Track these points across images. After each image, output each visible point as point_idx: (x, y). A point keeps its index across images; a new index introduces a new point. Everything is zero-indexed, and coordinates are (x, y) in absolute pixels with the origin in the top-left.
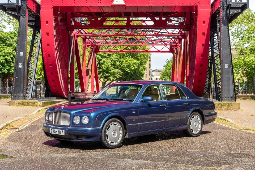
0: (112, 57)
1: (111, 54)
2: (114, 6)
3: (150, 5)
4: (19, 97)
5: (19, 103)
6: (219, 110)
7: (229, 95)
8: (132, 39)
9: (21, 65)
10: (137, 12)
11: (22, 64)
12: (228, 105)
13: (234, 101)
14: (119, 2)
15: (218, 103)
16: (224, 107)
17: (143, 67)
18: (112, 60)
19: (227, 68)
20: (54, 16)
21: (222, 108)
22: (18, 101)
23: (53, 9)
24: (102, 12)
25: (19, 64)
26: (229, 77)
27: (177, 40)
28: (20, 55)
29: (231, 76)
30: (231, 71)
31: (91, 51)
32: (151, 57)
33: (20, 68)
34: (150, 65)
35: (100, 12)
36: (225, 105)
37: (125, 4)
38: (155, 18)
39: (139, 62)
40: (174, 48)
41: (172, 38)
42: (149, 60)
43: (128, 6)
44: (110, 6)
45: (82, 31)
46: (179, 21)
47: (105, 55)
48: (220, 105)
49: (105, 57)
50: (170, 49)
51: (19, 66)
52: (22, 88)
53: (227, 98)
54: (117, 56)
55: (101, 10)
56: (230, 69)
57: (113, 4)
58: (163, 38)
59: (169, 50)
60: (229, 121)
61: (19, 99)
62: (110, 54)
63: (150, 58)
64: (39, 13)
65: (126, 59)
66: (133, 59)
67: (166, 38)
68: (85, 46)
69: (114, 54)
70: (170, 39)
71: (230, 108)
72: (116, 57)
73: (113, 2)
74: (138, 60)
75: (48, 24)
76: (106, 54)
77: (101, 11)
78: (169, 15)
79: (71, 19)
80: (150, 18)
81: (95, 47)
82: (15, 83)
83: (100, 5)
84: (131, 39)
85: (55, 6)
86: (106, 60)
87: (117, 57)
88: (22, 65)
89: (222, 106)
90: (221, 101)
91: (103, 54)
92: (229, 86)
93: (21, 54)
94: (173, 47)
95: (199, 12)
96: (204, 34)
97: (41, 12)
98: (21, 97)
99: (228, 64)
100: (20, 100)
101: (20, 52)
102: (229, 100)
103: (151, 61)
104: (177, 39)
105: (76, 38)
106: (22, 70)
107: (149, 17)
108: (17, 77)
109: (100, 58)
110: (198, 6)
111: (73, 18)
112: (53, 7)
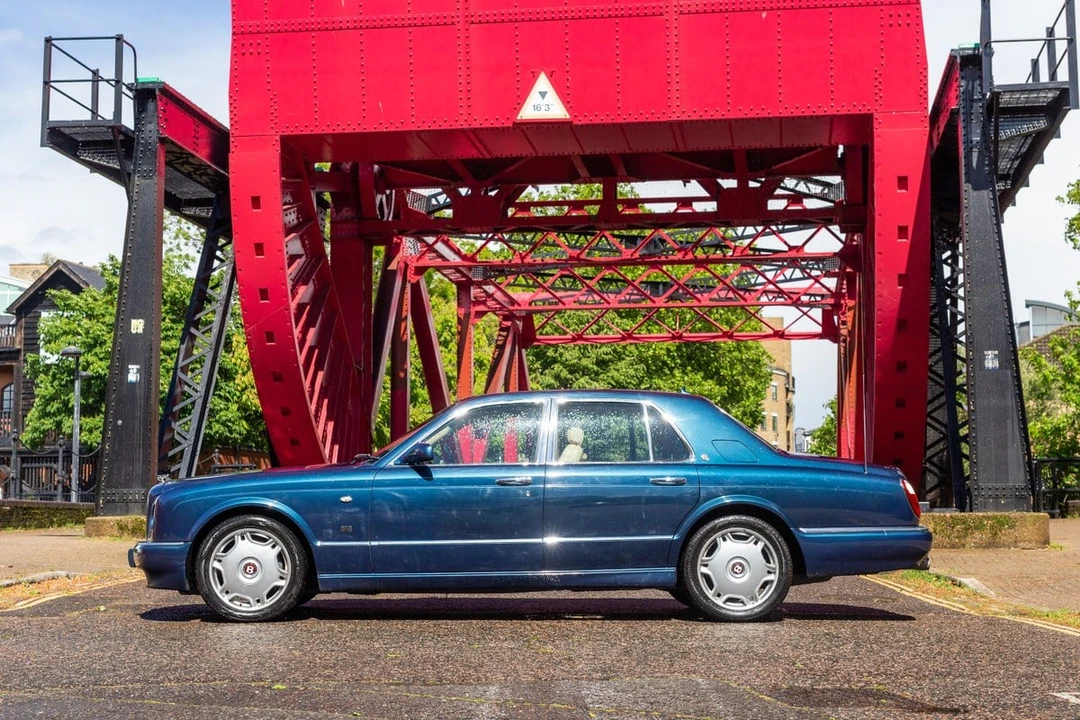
0: (615, 374)
1: (610, 360)
2: (524, 127)
3: (674, 118)
4: (126, 502)
5: (122, 528)
6: (953, 546)
7: (1003, 485)
8: (661, 287)
9: (135, 371)
10: (628, 151)
11: (138, 367)
12: (992, 527)
13: (1028, 511)
14: (543, 108)
15: (948, 515)
16: (978, 535)
17: (742, 409)
18: (616, 382)
19: (994, 369)
20: (283, 174)
21: (970, 541)
22: (118, 518)
23: (279, 148)
24: (488, 157)
25: (130, 367)
26: (1006, 408)
27: (842, 284)
28: (134, 332)
29: (1011, 402)
30: (1010, 379)
31: (500, 338)
32: (793, 379)
33: (133, 384)
34: (789, 408)
35: (478, 160)
36: (980, 527)
37: (568, 116)
38: (719, 181)
39: (724, 389)
40: (839, 318)
41: (818, 273)
42: (787, 390)
43: (580, 123)
44: (508, 128)
45: (440, 247)
46: (832, 196)
47: (585, 362)
48: (958, 524)
49: (585, 371)
50: (823, 325)
51: (129, 375)
52: (139, 468)
53: (995, 500)
54: (636, 367)
55: (477, 148)
56: (1009, 372)
57: (519, 118)
58: (781, 278)
59: (819, 329)
60: (966, 586)
61: (127, 512)
62: (607, 357)
63: (788, 382)
64: (225, 165)
65: (674, 376)
66: (699, 377)
67: (798, 274)
68: (467, 316)
69: (621, 359)
70: (812, 281)
71: (1003, 538)
72: (631, 372)
73: (520, 109)
74: (721, 382)
75: (259, 208)
76: (589, 357)
77: (482, 154)
78: (774, 167)
79: (379, 197)
80: (699, 182)
81: (518, 322)
82: (112, 447)
83: (465, 126)
84: (658, 283)
85: (288, 133)
86: (591, 384)
87: (636, 370)
88: (139, 370)
89: (966, 529)
90: (971, 511)
91: (575, 361)
92: (1005, 448)
93: (137, 326)
94: (836, 318)
95: (879, 139)
96: (903, 231)
97: (231, 161)
98: (136, 502)
99: (997, 352)
100: (132, 514)
101: (133, 320)
102: (1006, 507)
103: (793, 392)
104: (843, 280)
105: (412, 278)
106: (138, 391)
107: (693, 178)
108: (120, 422)
109: (565, 374)
110: (876, 115)
111: (388, 192)
112: (278, 138)
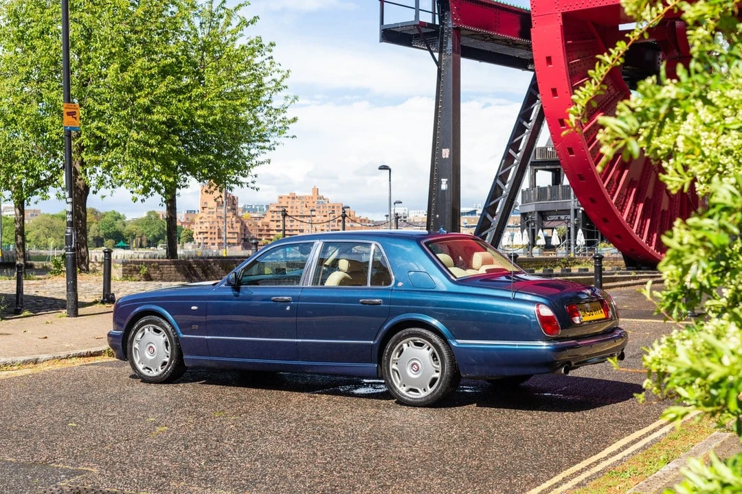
9: (445, 183)
23: (561, 21)
25: (442, 180)
28: (444, 157)
33: (444, 191)
51: (442, 186)
75: (551, 64)
85: (566, 10)
88: (447, 182)
93: (445, 153)
97: (532, 34)
101: (443, 150)
106: (446, 195)
108: (438, 216)
112: (560, 15)
